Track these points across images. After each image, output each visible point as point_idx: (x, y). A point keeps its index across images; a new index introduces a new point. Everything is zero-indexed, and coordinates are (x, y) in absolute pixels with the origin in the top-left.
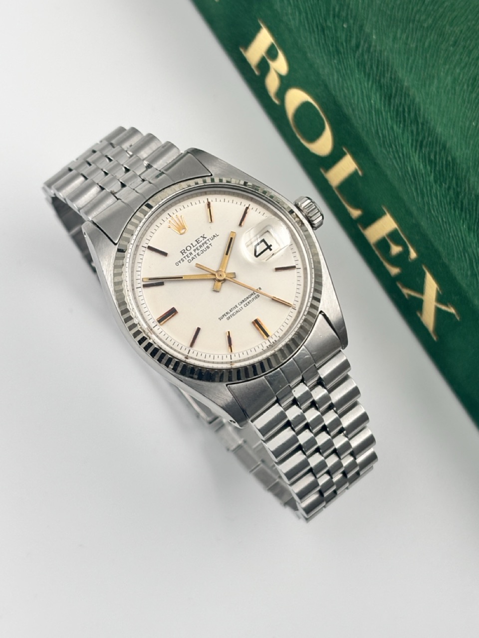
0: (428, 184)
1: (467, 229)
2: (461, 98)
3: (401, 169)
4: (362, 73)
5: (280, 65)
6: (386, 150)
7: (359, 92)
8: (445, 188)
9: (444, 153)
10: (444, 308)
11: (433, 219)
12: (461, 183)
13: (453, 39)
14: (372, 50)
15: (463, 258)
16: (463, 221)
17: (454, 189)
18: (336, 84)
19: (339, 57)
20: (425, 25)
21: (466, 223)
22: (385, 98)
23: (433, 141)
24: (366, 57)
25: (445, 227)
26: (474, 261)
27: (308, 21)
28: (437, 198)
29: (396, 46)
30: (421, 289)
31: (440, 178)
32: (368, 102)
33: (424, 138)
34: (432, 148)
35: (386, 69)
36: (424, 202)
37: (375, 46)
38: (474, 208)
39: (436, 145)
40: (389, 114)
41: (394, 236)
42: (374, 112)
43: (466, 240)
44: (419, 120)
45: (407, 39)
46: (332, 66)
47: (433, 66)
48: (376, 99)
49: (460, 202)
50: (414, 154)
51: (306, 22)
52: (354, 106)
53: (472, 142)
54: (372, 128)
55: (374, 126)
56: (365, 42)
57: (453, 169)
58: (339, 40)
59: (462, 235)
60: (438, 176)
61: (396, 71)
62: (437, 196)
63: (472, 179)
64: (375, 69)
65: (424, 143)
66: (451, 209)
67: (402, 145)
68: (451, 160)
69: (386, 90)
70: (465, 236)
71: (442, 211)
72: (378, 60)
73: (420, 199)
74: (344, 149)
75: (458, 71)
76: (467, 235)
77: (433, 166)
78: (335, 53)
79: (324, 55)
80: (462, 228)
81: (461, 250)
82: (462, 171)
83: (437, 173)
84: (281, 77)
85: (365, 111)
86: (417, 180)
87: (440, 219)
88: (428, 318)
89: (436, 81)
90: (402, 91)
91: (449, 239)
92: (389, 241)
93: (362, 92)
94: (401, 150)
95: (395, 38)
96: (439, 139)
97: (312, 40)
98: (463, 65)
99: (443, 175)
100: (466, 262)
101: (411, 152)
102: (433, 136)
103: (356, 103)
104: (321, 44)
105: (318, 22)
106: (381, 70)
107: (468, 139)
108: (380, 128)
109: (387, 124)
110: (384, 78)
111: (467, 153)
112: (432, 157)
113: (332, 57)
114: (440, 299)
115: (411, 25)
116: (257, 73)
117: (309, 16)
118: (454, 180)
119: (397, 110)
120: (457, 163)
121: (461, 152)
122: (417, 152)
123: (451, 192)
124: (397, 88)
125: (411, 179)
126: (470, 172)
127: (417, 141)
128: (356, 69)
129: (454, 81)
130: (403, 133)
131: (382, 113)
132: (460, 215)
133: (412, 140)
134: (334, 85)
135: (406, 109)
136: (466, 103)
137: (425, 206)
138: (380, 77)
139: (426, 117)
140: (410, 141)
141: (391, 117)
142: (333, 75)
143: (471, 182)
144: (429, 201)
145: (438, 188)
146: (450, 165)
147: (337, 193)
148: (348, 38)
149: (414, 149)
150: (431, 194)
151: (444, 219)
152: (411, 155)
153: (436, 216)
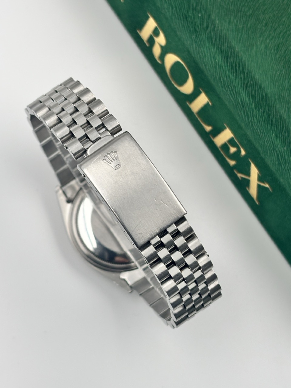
0: (251, 110)
1: (275, 137)
2: (270, 57)
3: (235, 101)
4: (210, 43)
5: (161, 40)
6: (226, 89)
7: (209, 55)
8: (261, 112)
9: (261, 91)
10: (262, 184)
11: (254, 131)
12: (271, 109)
13: (265, 22)
14: (216, 29)
15: (273, 154)
16: (273, 132)
17: (267, 112)
18: (195, 50)
19: (196, 34)
20: (248, 14)
21: (274, 132)
22: (224, 58)
23: (254, 84)
24: (212, 34)
25: (262, 135)
26: (280, 156)
27: (177, 12)
28: (257, 118)
29: (230, 27)
30: (248, 173)
31: (258, 106)
32: (214, 61)
33: (248, 82)
34: (253, 88)
35: (224, 41)
36: (249, 120)
37: (218, 27)
38: (279, 124)
39: (256, 87)
40: (227, 68)
41: (231, 142)
42: (218, 67)
43: (275, 143)
44: (245, 71)
45: (237, 21)
46: (192, 39)
47: (253, 38)
48: (219, 59)
49: (270, 120)
50: (243, 92)
51: (176, 13)
52: (205, 63)
53: (277, 84)
54: (217, 76)
55: (218, 76)
56: (211, 25)
57: (266, 100)
58: (196, 24)
59: (272, 140)
60: (257, 105)
61: (230, 42)
62: (257, 116)
63: (278, 106)
64: (218, 41)
65: (249, 84)
66: (265, 124)
67: (235, 86)
68: (265, 95)
69: (225, 54)
70: (274, 141)
71: (260, 125)
72: (220, 35)
73: (246, 119)
74: (201, 90)
75: (268, 41)
76: (275, 140)
77: (254, 99)
78: (194, 32)
79: (187, 33)
80: (272, 136)
81: (272, 149)
82: (272, 102)
83: (257, 103)
84: (162, 47)
85: (213, 66)
86: (244, 107)
87: (259, 131)
88: (253, 191)
89: (255, 48)
90: (234, 54)
91: (264, 143)
92: (229, 145)
93: (210, 55)
94: (234, 89)
95: (230, 22)
96: (257, 82)
97: (179, 24)
98: (271, 38)
99: (260, 104)
100: (275, 157)
101: (240, 90)
102: (253, 81)
103: (207, 61)
104: (185, 26)
105: (183, 13)
106: (222, 42)
107: (275, 82)
108: (222, 77)
109: (226, 74)
110: (223, 47)
111: (274, 91)
112: (253, 93)
113: (192, 34)
114: (260, 179)
115: (239, 14)
116: (147, 45)
117: (178, 10)
118: (267, 107)
119: (232, 66)
120: (268, 97)
121: (270, 90)
122: (244, 90)
123: (265, 114)
124: (231, 52)
125: (240, 106)
126: (276, 102)
127: (244, 83)
128: (207, 40)
129: (266, 47)
130: (235, 79)
131: (222, 67)
132: (271, 128)
133: (241, 83)
134: (194, 51)
135: (237, 65)
136: (273, 60)
137: (249, 123)
138: (221, 46)
139: (249, 69)
140: (240, 84)
141: (228, 69)
142: (193, 45)
143: (277, 108)
144: (252, 120)
145: (257, 111)
146: (264, 98)
147: (197, 116)
148: (202, 22)
149: (242, 89)
150: (253, 116)
151: (261, 131)
152: (241, 92)
153: (257, 129)
